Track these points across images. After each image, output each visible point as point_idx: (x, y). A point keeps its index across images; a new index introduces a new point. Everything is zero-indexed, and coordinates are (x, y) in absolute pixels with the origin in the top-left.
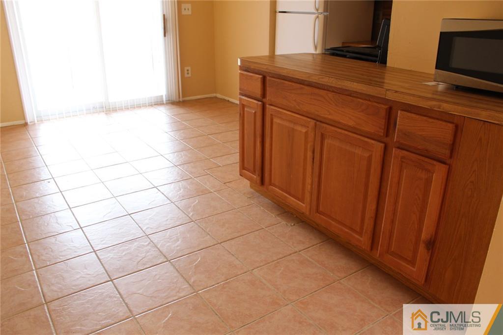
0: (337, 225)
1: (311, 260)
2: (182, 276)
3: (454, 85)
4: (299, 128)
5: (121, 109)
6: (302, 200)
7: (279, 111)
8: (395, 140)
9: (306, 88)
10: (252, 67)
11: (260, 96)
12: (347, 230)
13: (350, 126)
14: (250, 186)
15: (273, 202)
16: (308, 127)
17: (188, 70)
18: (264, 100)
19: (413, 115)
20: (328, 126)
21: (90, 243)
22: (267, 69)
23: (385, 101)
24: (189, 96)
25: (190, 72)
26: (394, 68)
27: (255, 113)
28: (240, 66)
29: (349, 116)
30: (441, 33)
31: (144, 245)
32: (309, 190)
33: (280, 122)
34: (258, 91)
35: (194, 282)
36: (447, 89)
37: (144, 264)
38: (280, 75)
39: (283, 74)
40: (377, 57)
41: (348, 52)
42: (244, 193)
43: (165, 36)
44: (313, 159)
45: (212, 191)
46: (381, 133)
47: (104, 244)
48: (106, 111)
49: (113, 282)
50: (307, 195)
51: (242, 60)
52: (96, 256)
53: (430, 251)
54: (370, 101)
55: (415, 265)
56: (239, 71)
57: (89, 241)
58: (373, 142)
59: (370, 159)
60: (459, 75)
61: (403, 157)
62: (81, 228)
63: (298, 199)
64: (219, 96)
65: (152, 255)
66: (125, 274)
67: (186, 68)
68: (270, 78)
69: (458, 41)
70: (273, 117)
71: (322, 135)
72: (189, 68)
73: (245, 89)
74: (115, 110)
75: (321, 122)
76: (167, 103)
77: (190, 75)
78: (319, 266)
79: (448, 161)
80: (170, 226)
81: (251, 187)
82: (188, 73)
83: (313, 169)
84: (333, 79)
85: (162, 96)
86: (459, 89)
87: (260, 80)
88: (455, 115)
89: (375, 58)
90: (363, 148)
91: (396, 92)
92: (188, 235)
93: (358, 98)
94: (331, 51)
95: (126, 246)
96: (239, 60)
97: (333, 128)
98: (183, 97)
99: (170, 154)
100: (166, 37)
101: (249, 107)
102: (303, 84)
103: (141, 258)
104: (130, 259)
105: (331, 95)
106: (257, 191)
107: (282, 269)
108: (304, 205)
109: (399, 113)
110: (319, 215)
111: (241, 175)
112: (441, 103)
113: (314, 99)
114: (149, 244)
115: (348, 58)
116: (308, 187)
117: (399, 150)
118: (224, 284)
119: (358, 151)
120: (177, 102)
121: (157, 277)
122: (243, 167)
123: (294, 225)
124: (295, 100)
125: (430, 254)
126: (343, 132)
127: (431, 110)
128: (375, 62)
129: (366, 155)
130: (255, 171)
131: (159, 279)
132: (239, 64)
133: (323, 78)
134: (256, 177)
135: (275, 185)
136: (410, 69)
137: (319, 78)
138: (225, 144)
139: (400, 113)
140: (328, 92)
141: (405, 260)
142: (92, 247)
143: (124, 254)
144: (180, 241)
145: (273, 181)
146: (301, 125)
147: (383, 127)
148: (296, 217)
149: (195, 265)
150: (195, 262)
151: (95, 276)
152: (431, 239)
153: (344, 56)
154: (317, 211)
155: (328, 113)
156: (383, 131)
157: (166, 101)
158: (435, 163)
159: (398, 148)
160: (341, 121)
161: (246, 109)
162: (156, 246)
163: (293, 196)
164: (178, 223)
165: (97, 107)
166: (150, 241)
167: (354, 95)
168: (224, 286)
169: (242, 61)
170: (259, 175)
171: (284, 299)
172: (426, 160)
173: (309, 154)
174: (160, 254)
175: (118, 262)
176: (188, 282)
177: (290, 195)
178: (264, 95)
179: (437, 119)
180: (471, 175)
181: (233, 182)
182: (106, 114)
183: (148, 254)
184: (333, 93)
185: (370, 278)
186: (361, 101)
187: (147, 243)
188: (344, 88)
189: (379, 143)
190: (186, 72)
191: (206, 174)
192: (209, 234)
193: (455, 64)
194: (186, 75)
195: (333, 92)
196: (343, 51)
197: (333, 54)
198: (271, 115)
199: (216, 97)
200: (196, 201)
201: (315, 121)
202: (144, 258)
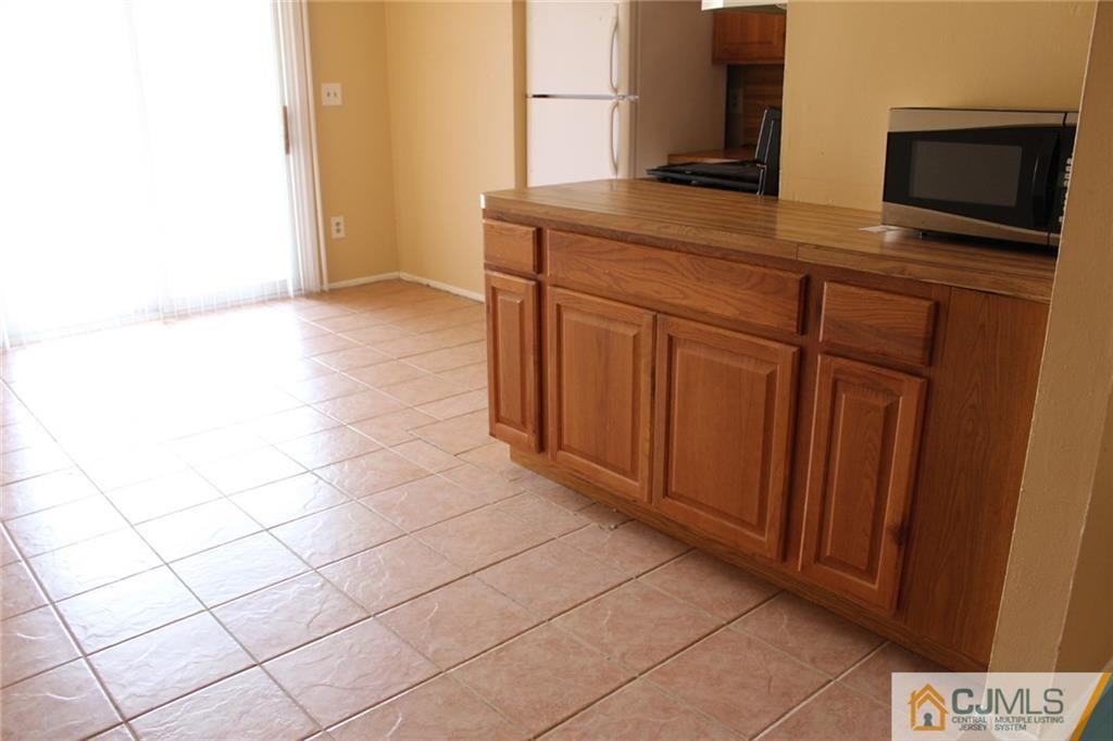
0: (711, 517)
1: (662, 591)
2: (408, 643)
3: (920, 230)
4: (620, 329)
5: (198, 313)
6: (633, 474)
7: (574, 298)
8: (821, 339)
9: (633, 247)
10: (513, 211)
11: (531, 268)
12: (731, 525)
13: (727, 319)
14: (511, 456)
15: (565, 485)
16: (639, 326)
17: (338, 224)
18: (540, 277)
19: (853, 289)
20: (682, 321)
21: (194, 594)
22: (546, 213)
23: (795, 265)
24: (343, 279)
25: (342, 227)
26: (793, 202)
27: (522, 304)
28: (484, 210)
29: (724, 299)
30: (889, 134)
31: (313, 590)
32: (647, 453)
33: (578, 319)
34: (527, 260)
35: (435, 652)
36: (907, 237)
37: (323, 627)
38: (575, 225)
39: (581, 223)
40: (757, 182)
41: (693, 173)
42: (501, 473)
43: (287, 151)
44: (653, 388)
45: (432, 471)
46: (793, 326)
47: (225, 593)
48: (164, 318)
49: (263, 668)
50: (643, 463)
51: (491, 197)
52: (213, 618)
53: (903, 547)
54: (765, 266)
55: (876, 577)
56: (484, 221)
57: (190, 590)
58: (776, 345)
59: (771, 378)
60: (929, 211)
61: (837, 371)
62: (167, 564)
63: (624, 473)
64: (405, 276)
65: (334, 607)
66: (287, 648)
67: (334, 220)
68: (554, 232)
69: (921, 147)
70: (563, 309)
71: (670, 339)
72: (341, 219)
73: (499, 255)
74: (183, 315)
75: (666, 313)
76: (296, 297)
77: (342, 234)
78: (681, 601)
79: (926, 372)
80: (361, 547)
81: (513, 458)
82: (338, 231)
83: (653, 408)
84: (689, 228)
85: (285, 281)
86: (929, 236)
87: (531, 236)
88: (931, 283)
89: (753, 185)
90: (757, 359)
91: (817, 247)
92: (403, 563)
93: (742, 262)
94: (660, 173)
95: (275, 593)
96: (482, 198)
97: (693, 324)
98: (330, 281)
99: (327, 403)
100: (291, 156)
101: (506, 292)
102: (625, 241)
103: (313, 615)
104: (291, 619)
105: (684, 259)
106: (526, 466)
107: (609, 613)
108: (637, 484)
109: (825, 287)
110: (670, 500)
111: (492, 434)
112: (905, 264)
113: (650, 269)
114: (322, 586)
115: (695, 185)
116: (644, 446)
117: (829, 358)
118: (498, 652)
119: (747, 366)
120: (317, 293)
121: (356, 649)
122: (497, 417)
123: (616, 527)
124: (610, 274)
125: (902, 553)
126: (714, 329)
127: (886, 278)
128: (754, 191)
129: (764, 371)
130: (524, 423)
131: (360, 652)
132: (483, 206)
133: (666, 227)
134: (528, 436)
135: (570, 450)
136: (826, 203)
137: (660, 228)
138: (439, 376)
139: (828, 288)
140: (680, 254)
141: (854, 570)
142: (202, 602)
143: (274, 608)
144: (387, 575)
145: (565, 442)
146: (626, 322)
147: (796, 315)
148: (618, 511)
149: (430, 620)
150: (428, 615)
151: (221, 659)
152: (902, 523)
153: (687, 183)
154: (666, 493)
155: (682, 296)
156: (795, 324)
157: (294, 291)
158: (901, 376)
159: (828, 353)
160: (709, 309)
161: (500, 297)
162: (339, 590)
163: (614, 468)
164: (374, 541)
165: (143, 310)
166: (322, 579)
167: (734, 257)
168: (501, 655)
169: (489, 199)
170: (534, 432)
171: (624, 668)
172: (884, 371)
173: (645, 379)
174: (351, 603)
175: (265, 626)
176: (423, 655)
177: (605, 467)
178: (539, 266)
179: (900, 294)
180: (971, 395)
181: (474, 452)
182: (165, 323)
183: (325, 606)
184: (691, 256)
185: (785, 617)
186: (748, 267)
187: (319, 584)
188: (713, 244)
189: (788, 347)
190: (334, 228)
191: (412, 438)
192: (446, 558)
193: (918, 191)
194: (335, 235)
195: (689, 253)
196: (683, 173)
197: (664, 180)
198: (559, 306)
199: (399, 280)
200: (403, 493)
201: (654, 313)
202: (318, 614)
